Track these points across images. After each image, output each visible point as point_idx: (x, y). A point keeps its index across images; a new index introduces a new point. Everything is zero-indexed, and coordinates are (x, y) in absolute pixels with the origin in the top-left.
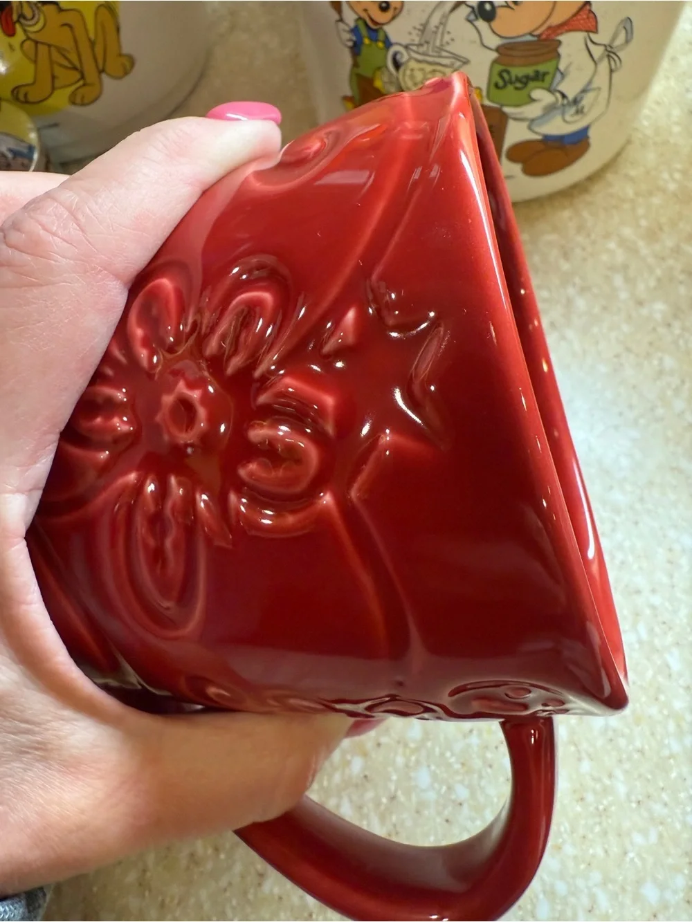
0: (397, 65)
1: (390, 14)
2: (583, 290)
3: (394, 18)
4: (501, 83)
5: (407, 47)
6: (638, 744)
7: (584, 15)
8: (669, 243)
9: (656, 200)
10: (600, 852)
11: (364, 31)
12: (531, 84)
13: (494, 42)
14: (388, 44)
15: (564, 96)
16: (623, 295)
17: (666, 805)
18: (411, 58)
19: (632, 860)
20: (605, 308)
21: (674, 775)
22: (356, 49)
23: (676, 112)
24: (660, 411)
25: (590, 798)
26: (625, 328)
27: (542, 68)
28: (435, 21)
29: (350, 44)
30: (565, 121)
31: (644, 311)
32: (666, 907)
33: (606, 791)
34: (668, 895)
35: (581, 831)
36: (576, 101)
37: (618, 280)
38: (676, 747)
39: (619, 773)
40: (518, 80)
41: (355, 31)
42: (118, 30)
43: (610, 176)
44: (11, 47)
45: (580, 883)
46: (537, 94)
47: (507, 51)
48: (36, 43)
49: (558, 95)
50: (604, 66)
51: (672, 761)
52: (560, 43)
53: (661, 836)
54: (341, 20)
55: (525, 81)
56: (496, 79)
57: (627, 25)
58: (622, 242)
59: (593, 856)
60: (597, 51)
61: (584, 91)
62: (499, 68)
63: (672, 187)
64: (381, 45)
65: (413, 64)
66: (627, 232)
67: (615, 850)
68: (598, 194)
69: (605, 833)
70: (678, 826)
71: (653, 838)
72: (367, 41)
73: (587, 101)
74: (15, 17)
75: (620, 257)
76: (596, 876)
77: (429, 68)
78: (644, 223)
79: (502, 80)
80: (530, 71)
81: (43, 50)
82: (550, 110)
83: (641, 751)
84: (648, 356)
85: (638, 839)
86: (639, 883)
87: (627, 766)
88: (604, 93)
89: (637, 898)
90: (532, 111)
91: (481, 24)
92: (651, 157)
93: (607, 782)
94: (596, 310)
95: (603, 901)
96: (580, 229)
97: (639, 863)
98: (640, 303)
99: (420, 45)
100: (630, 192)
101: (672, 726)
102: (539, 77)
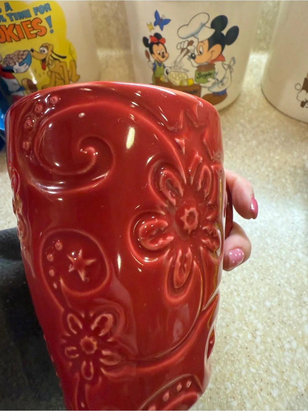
0: (167, 73)
1: (165, 58)
2: (230, 139)
3: (166, 59)
4: (199, 77)
5: (170, 68)
6: (260, 264)
7: (220, 57)
8: (255, 123)
9: (250, 112)
10: (251, 294)
11: (157, 64)
12: (208, 77)
13: (196, 65)
14: (164, 67)
15: (218, 80)
16: (243, 139)
17: (270, 279)
18: (171, 71)
19: (261, 295)
20: (238, 144)
21: (271, 271)
22: (154, 69)
23: (254, 86)
24: (257, 172)
25: (247, 280)
26: (245, 149)
27: (211, 72)
28: (178, 60)
29: (152, 68)
30: (219, 87)
31: (250, 144)
32: (273, 306)
33: (252, 278)
34: (273, 304)
35: (246, 289)
36: (221, 81)
37: (241, 135)
38: (271, 264)
39: (255, 273)
40: (204, 75)
41: (154, 64)
42: (76, 67)
43: (235, 105)
44: (44, 73)
45: (247, 303)
46: (210, 79)
47: (200, 68)
48: (52, 72)
49: (216, 80)
50: (228, 71)
51: (271, 268)
52: (214, 65)
53: (269, 289)
54: (149, 61)
55: (206, 76)
56: (197, 75)
57: (233, 59)
58: (241, 125)
59: (250, 296)
60: (226, 67)
61: (224, 78)
62: (198, 73)
63: (255, 107)
64: (162, 67)
65: (172, 73)
66: (242, 121)
67: (256, 293)
68: (232, 110)
69: (253, 289)
70: (274, 285)
71: (267, 288)
72: (158, 67)
73: (225, 81)
74: (47, 64)
75: (241, 129)
76: (251, 301)
77: (177, 73)
78: (247, 119)
79: (199, 75)
80: (207, 73)
81: (53, 74)
82: (214, 84)
83: (261, 266)
84: (252, 156)
85: (263, 290)
86: (264, 301)
87: (257, 270)
88: (230, 79)
89: (264, 306)
90: (209, 85)
91: (192, 60)
92: (248, 99)
93: (252, 275)
94: (235, 144)
95: (254, 308)
96: (228, 121)
97: (263, 296)
98: (248, 141)
99: (174, 67)
100: (242, 109)
101: (270, 258)
102: (210, 75)
